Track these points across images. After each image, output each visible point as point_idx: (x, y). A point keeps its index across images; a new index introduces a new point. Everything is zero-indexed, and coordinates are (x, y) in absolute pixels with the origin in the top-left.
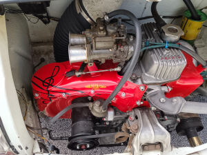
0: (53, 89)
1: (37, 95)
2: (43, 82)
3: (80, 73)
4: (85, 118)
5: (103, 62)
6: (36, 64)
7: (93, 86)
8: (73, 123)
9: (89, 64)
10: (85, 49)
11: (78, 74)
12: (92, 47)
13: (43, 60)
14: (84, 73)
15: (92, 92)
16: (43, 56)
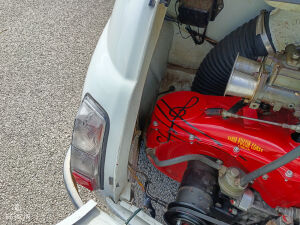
0: (181, 122)
1: (155, 124)
2: (171, 110)
3: (230, 114)
4: (204, 187)
5: (277, 108)
6: (161, 90)
7: (241, 141)
8: (182, 185)
9: (252, 105)
10: (256, 80)
11: (226, 114)
12: (268, 80)
13: (172, 88)
14: (236, 116)
15: (236, 149)
16: (174, 84)
